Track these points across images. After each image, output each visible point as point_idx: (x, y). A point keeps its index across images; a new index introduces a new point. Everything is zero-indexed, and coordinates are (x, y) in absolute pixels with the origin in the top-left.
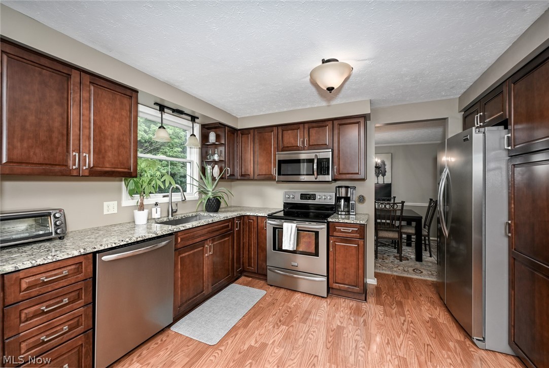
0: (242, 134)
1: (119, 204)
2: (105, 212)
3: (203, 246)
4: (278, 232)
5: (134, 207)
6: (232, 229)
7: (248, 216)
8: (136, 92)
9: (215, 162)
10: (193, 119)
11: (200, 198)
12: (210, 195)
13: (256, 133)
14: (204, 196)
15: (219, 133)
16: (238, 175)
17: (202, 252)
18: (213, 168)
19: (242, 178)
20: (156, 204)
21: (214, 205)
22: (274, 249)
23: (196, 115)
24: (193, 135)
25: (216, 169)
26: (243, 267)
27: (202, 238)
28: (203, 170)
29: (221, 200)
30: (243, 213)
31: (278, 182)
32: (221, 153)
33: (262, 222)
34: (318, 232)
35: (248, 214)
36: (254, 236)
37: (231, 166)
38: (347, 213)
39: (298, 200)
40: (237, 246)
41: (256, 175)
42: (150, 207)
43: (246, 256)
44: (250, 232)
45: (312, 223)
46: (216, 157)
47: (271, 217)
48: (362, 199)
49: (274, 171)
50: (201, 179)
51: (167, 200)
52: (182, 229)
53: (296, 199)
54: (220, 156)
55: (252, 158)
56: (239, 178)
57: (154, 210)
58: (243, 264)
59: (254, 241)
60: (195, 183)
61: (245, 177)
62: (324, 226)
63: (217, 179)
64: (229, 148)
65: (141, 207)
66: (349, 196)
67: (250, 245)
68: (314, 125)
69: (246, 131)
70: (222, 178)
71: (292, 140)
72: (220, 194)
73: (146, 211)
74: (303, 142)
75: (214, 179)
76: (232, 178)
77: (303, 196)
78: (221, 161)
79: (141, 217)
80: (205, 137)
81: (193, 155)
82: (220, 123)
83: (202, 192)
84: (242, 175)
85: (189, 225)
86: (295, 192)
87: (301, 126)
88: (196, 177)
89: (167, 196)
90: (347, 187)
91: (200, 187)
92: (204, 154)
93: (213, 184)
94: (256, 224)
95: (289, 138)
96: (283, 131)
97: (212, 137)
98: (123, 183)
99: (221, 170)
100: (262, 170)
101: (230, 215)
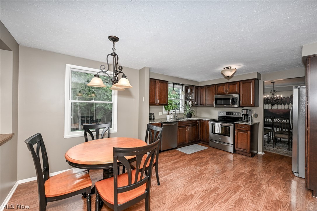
0: (201, 88)
1: (163, 113)
2: (160, 115)
3: (186, 127)
4: (213, 126)
5: (167, 114)
6: (196, 124)
7: (202, 120)
8: (168, 81)
9: (190, 100)
10: (183, 85)
11: (185, 112)
12: (188, 111)
13: (207, 87)
14: (186, 112)
15: (192, 88)
16: (199, 104)
17: (186, 129)
18: (189, 102)
19: (201, 105)
20: (172, 114)
21: (190, 115)
22: (212, 133)
23: (184, 84)
24: (183, 91)
25: (190, 102)
26: (200, 139)
27: (185, 125)
28: (186, 103)
29: (192, 114)
30: (200, 119)
31: (215, 107)
32: (192, 96)
33: (208, 122)
34: (230, 127)
35: (202, 119)
36: (204, 127)
37: (196, 101)
38: (247, 121)
39: (225, 115)
40: (198, 130)
41: (206, 104)
42: (170, 114)
43: (201, 135)
44: (203, 126)
45: (228, 123)
46: (191, 98)
47: (212, 120)
48: (256, 116)
49: (214, 103)
50: (185, 106)
51: (174, 112)
52: (180, 121)
53: (224, 114)
54: (192, 97)
55: (205, 98)
56: (200, 105)
57: (171, 115)
58: (200, 138)
59: (204, 129)
60: (183, 107)
61: (202, 105)
62: (233, 125)
63: (191, 106)
64: (195, 94)
65: (168, 114)
66: (248, 113)
67: (203, 131)
68: (231, 84)
69: (202, 87)
70: (192, 106)
71: (222, 90)
72: (192, 111)
73: (169, 115)
74: (226, 91)
75: (190, 106)
76: (197, 105)
77: (227, 113)
78: (192, 99)
79: (168, 117)
80: (186, 91)
81: (182, 97)
82: (192, 85)
83: (185, 110)
84: (201, 104)
85: (182, 120)
86: (223, 112)
87: (226, 84)
88: (183, 105)
89: (174, 111)
90: (247, 110)
91: (185, 108)
92: (186, 97)
93: (189, 108)
94: (205, 123)
95: (220, 89)
96: (218, 86)
97: (189, 91)
98: (164, 107)
99: (192, 102)
100: (209, 102)
101: (195, 119)
